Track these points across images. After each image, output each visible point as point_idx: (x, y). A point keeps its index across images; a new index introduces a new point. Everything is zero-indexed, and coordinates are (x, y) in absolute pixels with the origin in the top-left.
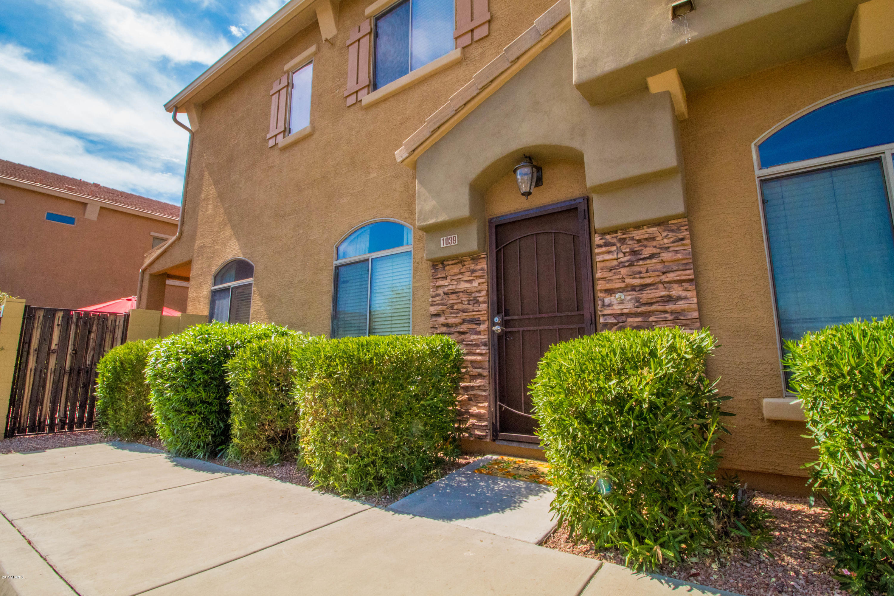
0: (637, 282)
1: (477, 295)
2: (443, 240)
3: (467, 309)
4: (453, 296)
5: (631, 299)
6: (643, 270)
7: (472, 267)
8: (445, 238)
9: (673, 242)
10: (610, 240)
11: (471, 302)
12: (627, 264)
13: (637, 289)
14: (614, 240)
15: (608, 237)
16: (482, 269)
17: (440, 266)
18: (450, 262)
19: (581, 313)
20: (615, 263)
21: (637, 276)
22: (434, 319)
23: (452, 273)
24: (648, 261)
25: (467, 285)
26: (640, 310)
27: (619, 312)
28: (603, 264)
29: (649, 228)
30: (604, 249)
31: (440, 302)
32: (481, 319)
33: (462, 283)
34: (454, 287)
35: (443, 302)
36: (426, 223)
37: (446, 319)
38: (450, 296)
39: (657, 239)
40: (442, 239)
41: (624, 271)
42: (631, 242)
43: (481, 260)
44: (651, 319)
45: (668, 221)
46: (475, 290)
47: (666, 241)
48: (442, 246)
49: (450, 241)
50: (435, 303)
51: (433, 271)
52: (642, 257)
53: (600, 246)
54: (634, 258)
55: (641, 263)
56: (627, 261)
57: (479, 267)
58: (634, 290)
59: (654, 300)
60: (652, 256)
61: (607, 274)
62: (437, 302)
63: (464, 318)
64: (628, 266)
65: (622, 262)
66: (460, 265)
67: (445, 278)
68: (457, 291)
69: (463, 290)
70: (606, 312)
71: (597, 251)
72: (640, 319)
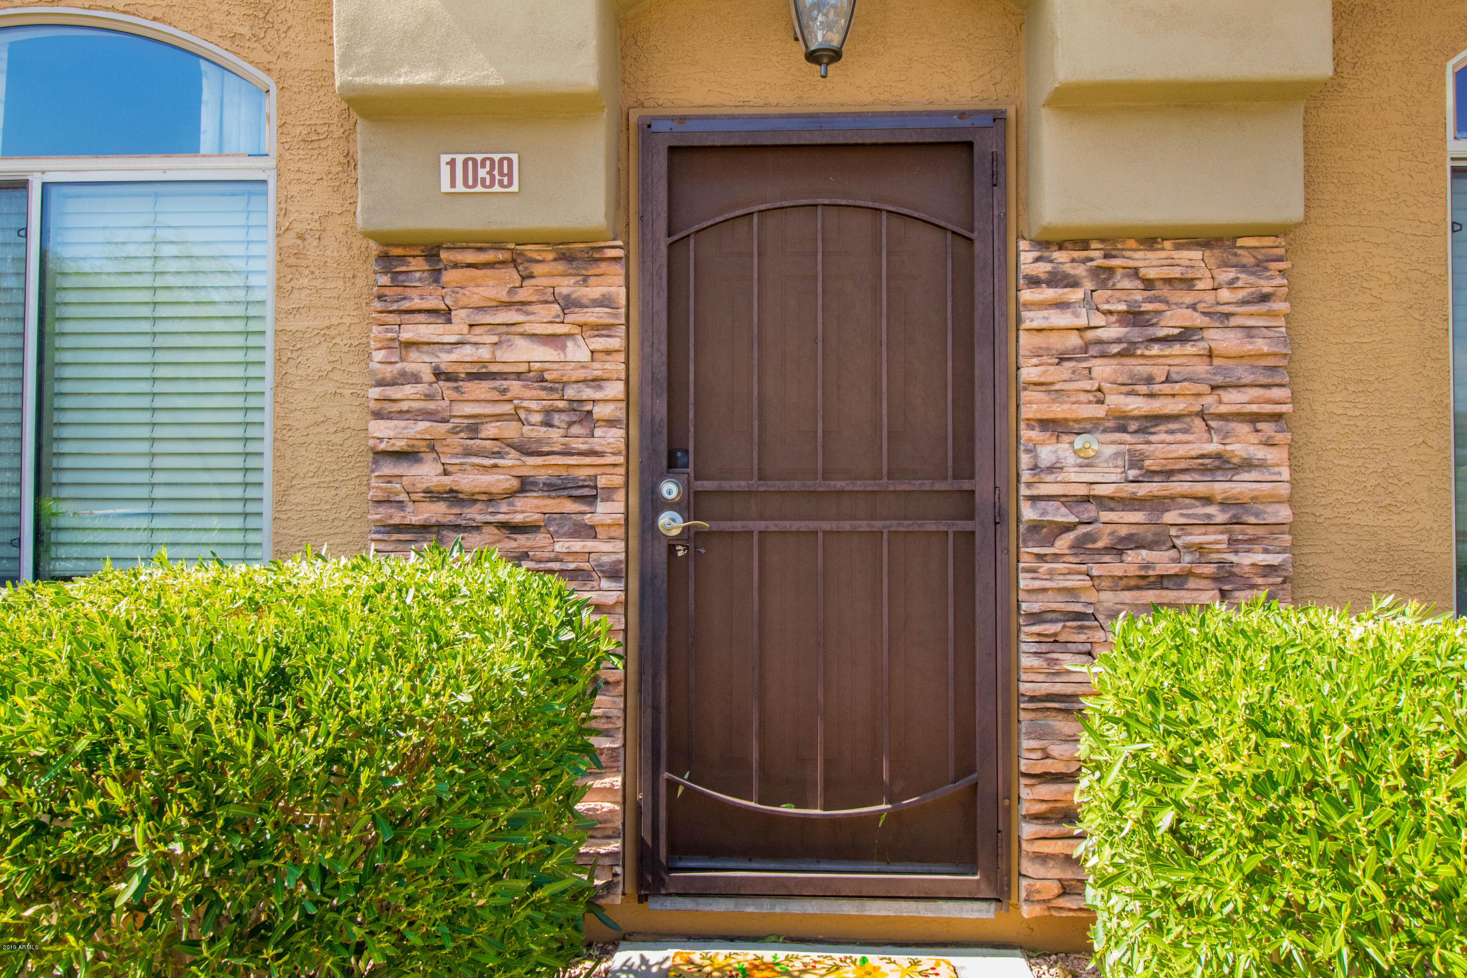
0: (1137, 405)
1: (588, 393)
2: (452, 163)
3: (539, 441)
4: (481, 389)
5: (1117, 455)
6: (1160, 373)
7: (566, 286)
8: (460, 159)
9: (1244, 302)
10: (1068, 268)
11: (557, 419)
12: (1115, 349)
13: (1133, 426)
14: (1080, 271)
15: (1061, 256)
16: (605, 302)
17: (418, 265)
18: (470, 257)
19: (966, 485)
20: (1074, 340)
21: (1143, 389)
22: (388, 469)
23: (476, 301)
24: (1177, 349)
25: (541, 354)
26: (1143, 490)
27: (1082, 491)
28: (1038, 340)
29: (1178, 247)
30: (1049, 293)
31: (416, 405)
32: (602, 482)
33: (521, 342)
34: (484, 353)
35: (431, 406)
36: (384, 80)
37: (446, 473)
38: (468, 386)
39: (1200, 285)
40: (445, 158)
41: (1103, 370)
42: (1126, 284)
43: (604, 267)
44: (1171, 517)
45: (1235, 239)
46: (581, 374)
47: (1225, 294)
48: (446, 187)
49: (482, 173)
50: (395, 407)
51: (385, 280)
52: (1162, 333)
53: (1034, 282)
54: (1135, 334)
55: (1155, 350)
56: (1118, 341)
57: (594, 291)
58: (1123, 429)
59: (1183, 465)
60: (1186, 335)
61: (1058, 374)
62: (405, 406)
63: (524, 472)
64: (1120, 354)
65: (1100, 342)
66: (512, 275)
67: (445, 315)
68: (494, 368)
69: (523, 368)
70: (1043, 490)
71: (1027, 295)
72: (1138, 517)
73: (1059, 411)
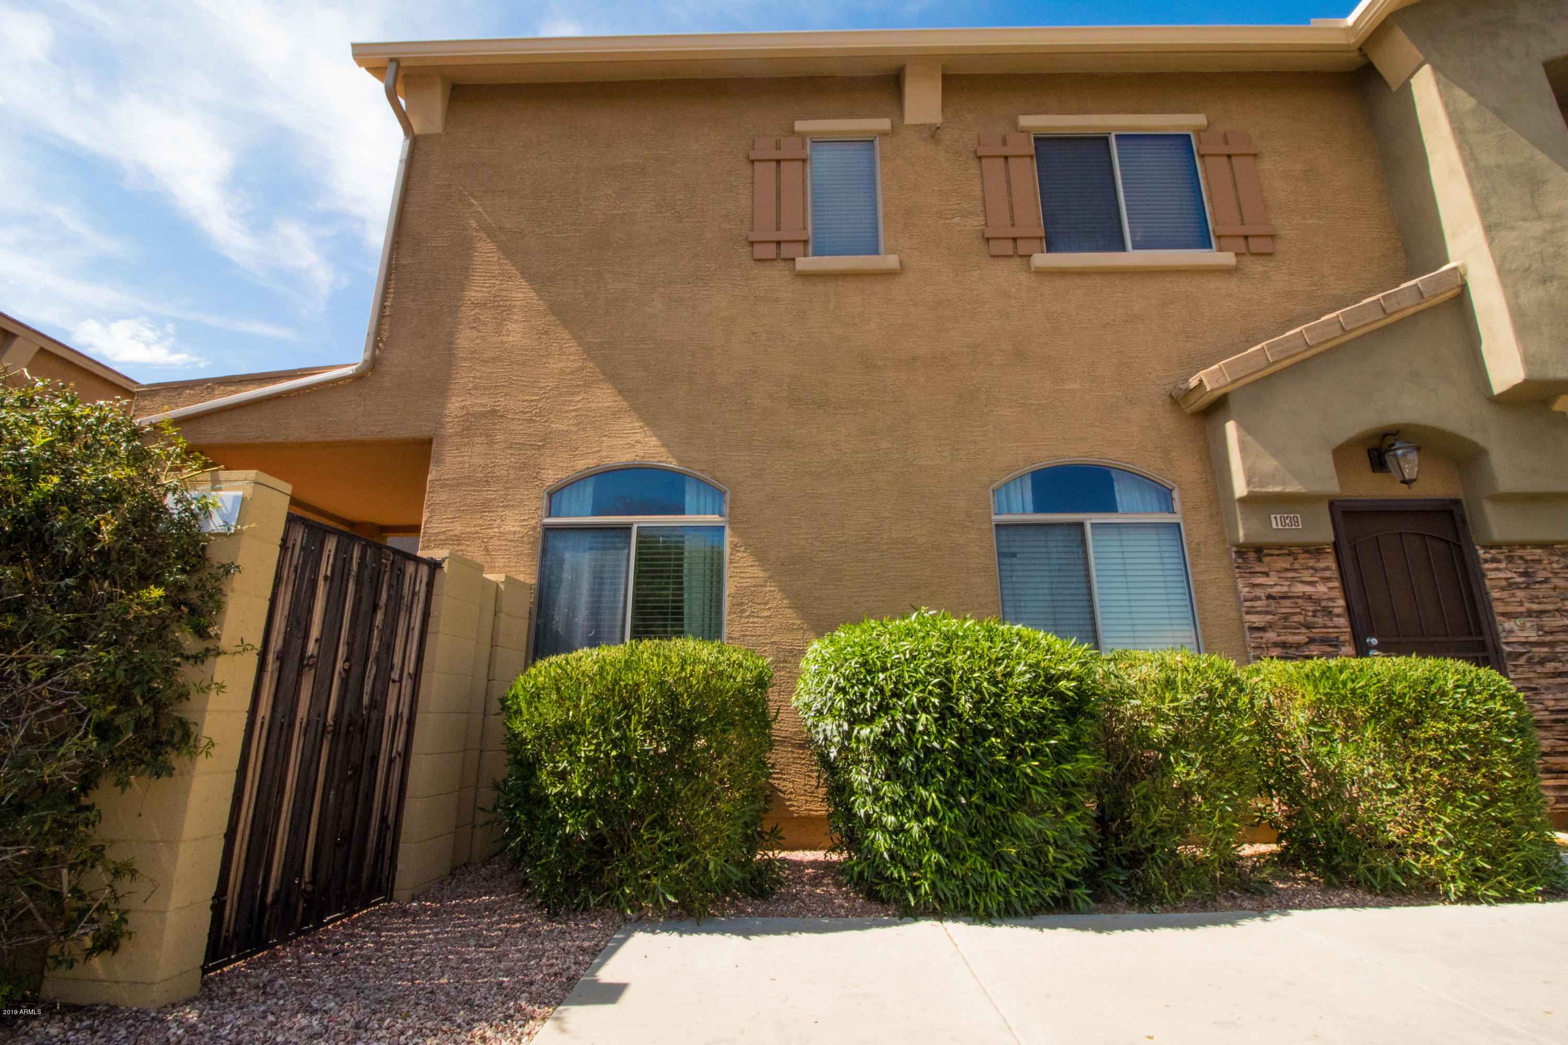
0: (1535, 607)
1: (1331, 604)
2: (1276, 518)
3: (1314, 623)
4: (1287, 603)
5: (1532, 626)
6: (1540, 594)
7: (1311, 563)
8: (1278, 516)
9: (1562, 568)
10: (1498, 556)
11: (1318, 614)
12: (1523, 586)
13: (1534, 615)
14: (1502, 557)
15: (1493, 551)
16: (1327, 569)
17: (1252, 555)
18: (1276, 552)
19: (1481, 639)
20: (1504, 583)
21: (1537, 601)
22: (1257, 634)
23: (1278, 568)
24: (1544, 586)
25: (1308, 589)
26: (1548, 638)
27: (1524, 640)
28: (1492, 583)
29: (1533, 548)
30: (1494, 565)
31: (1263, 609)
32: (1342, 638)
33: (1298, 584)
34: (1285, 589)
35: (1269, 609)
36: (1263, 490)
37: (1279, 636)
38: (1282, 601)
39: (1544, 562)
40: (1273, 516)
41: (1520, 594)
42: (1519, 562)
43: (1325, 555)
44: (1558, 649)
45: (1553, 545)
46: (1325, 597)
47: (1555, 565)
48: (1274, 526)
49: (1287, 521)
50: (1255, 610)
51: (1240, 561)
52: (1539, 579)
53: (1486, 561)
54: (1528, 580)
55: (1537, 586)
56: (1523, 583)
57: (1322, 565)
58: (1530, 616)
59: (1557, 629)
60: (1546, 581)
61: (1505, 595)
62: (1258, 609)
63: (1311, 635)
64: (1524, 588)
65: (1516, 583)
66: (1291, 559)
67: (1267, 574)
68: (1290, 594)
69: (1301, 594)
70: (1510, 640)
71: (1487, 566)
72: (1546, 649)
73: (1510, 609)
